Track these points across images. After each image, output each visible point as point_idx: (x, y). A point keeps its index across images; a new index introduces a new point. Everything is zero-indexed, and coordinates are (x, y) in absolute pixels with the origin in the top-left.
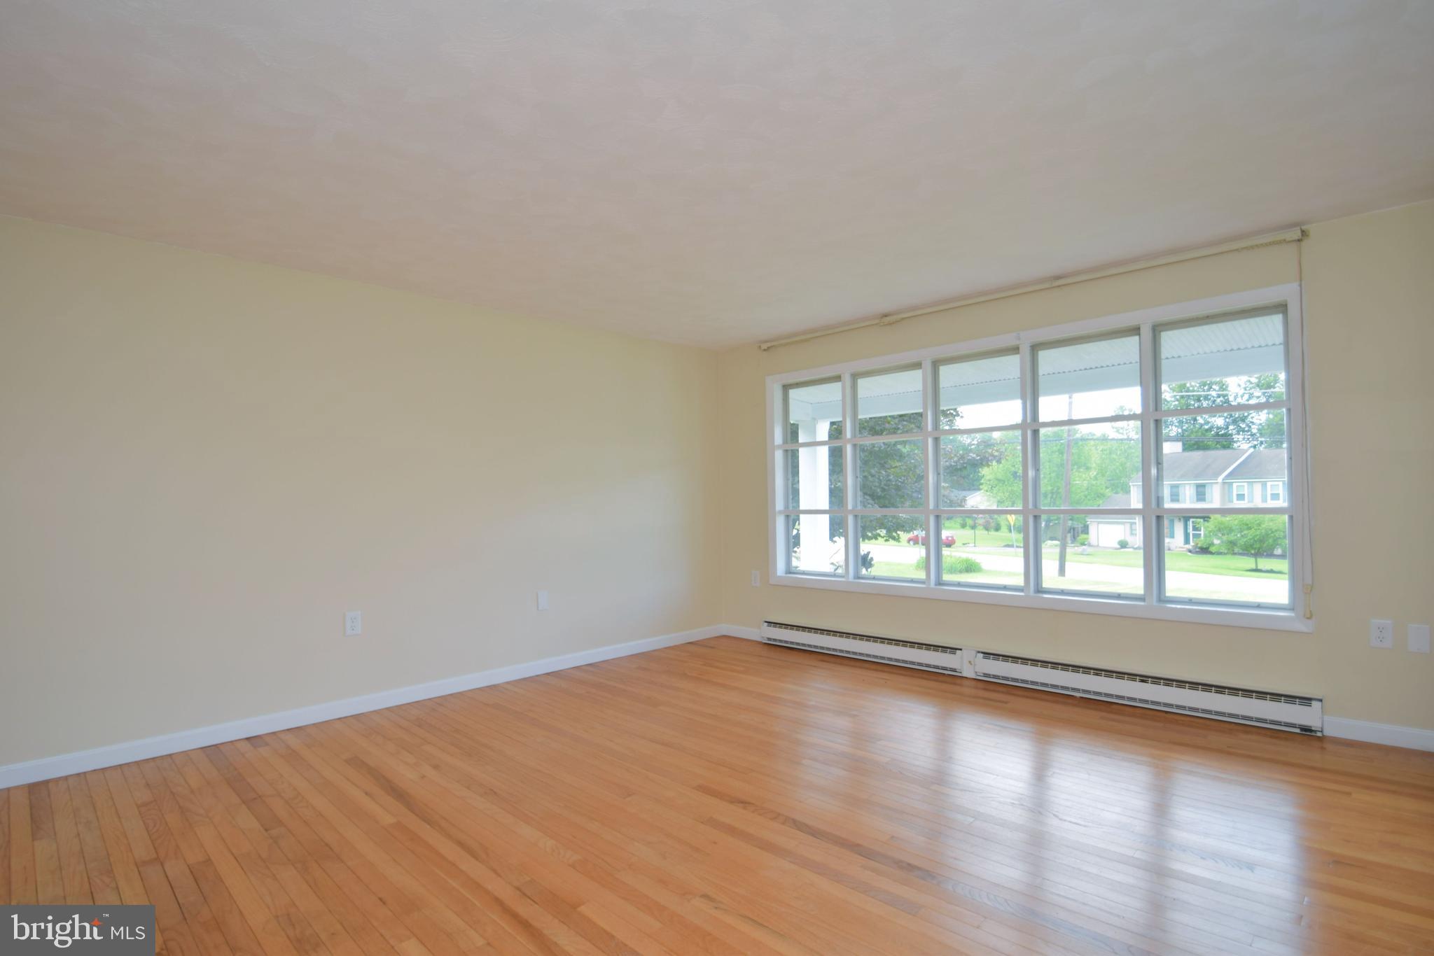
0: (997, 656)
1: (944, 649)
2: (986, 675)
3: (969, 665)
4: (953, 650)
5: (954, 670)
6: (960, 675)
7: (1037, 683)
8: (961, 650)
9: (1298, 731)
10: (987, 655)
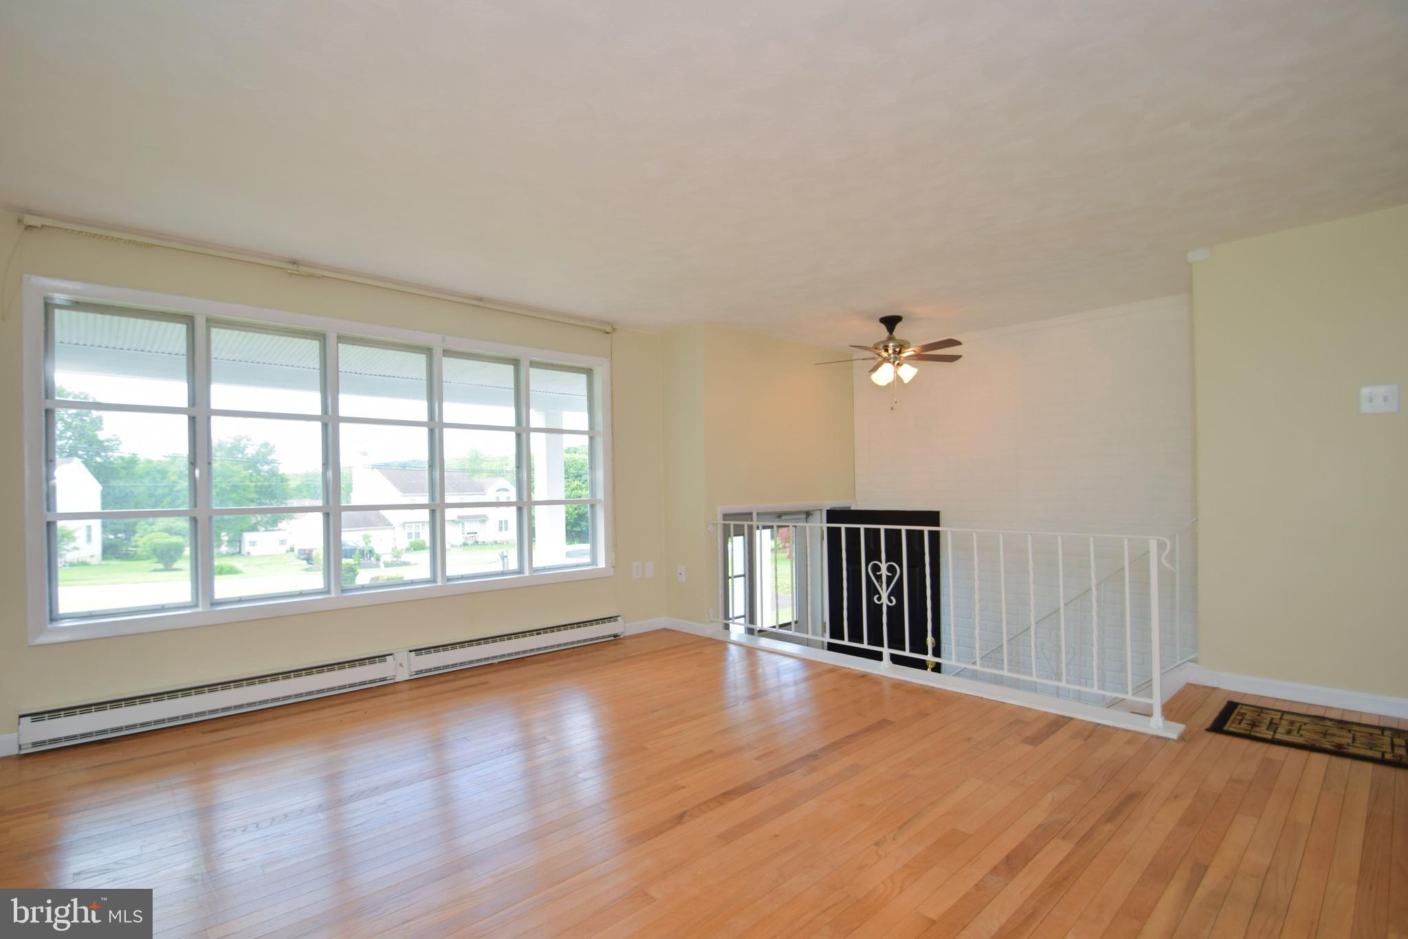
0: (428, 650)
1: (372, 660)
2: (418, 672)
3: (400, 668)
4: (382, 658)
5: (384, 679)
6: (392, 681)
7: (465, 663)
8: (391, 655)
9: (613, 638)
10: (418, 651)
